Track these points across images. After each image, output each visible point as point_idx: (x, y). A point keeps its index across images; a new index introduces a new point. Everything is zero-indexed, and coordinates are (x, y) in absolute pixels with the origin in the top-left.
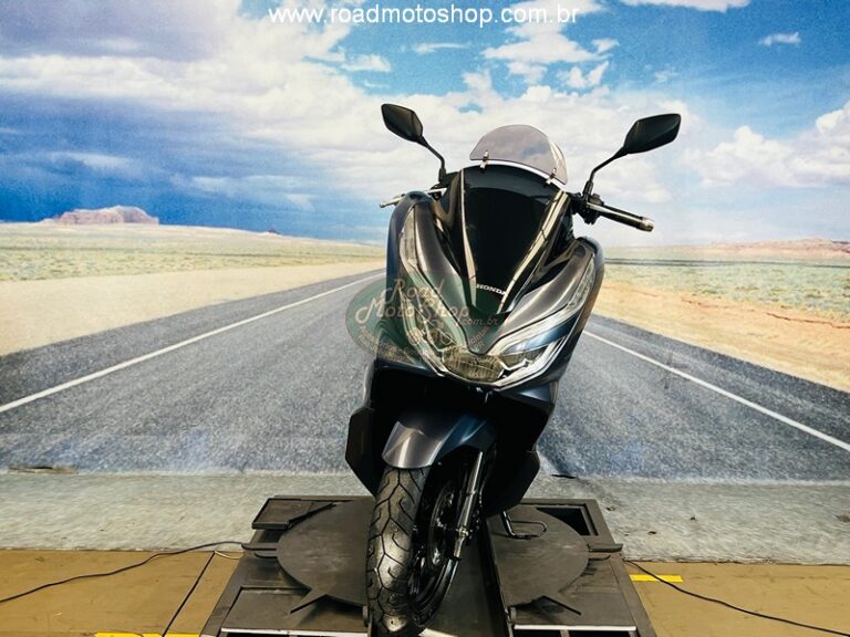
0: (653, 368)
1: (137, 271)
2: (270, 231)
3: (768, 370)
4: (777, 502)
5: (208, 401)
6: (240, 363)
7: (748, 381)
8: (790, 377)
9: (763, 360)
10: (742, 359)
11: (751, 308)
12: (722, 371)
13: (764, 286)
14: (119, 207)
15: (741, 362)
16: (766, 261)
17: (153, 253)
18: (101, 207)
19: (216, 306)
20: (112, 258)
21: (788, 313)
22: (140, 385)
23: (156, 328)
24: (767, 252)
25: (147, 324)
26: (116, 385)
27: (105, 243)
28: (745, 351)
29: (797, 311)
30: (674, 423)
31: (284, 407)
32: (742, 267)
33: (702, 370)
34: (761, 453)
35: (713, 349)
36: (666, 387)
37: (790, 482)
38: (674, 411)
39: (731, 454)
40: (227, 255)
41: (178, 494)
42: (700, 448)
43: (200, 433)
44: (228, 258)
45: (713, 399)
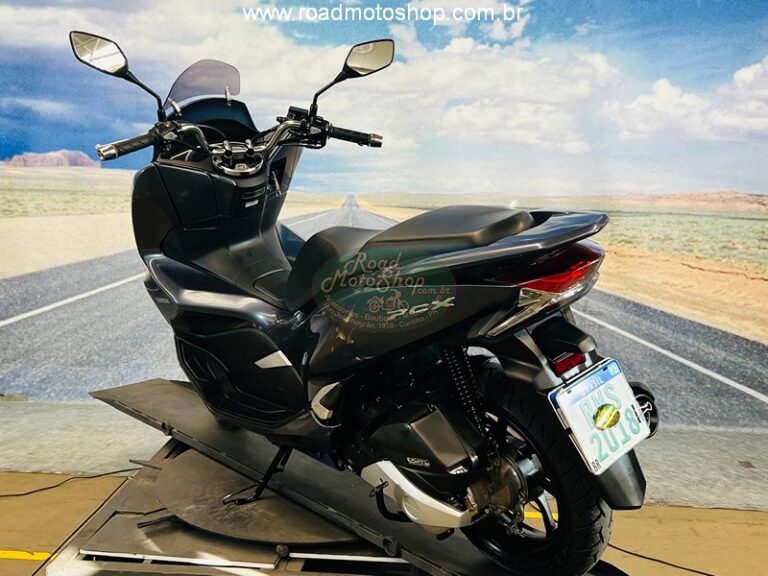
1: (80, 212)
3: (681, 319)
4: (684, 446)
5: (147, 337)
7: (661, 329)
8: (703, 326)
9: (677, 309)
10: (656, 307)
11: (666, 258)
12: (637, 319)
13: (679, 237)
14: (64, 151)
15: (656, 311)
16: (681, 212)
17: (95, 195)
18: (48, 151)
20: (58, 200)
21: (703, 264)
22: (84, 320)
23: (98, 267)
24: (684, 204)
25: (90, 262)
26: (62, 319)
27: (52, 185)
28: (660, 300)
29: (712, 262)
32: (658, 218)
33: (616, 317)
34: (673, 398)
35: (628, 297)
37: (700, 428)
41: (112, 422)
43: (139, 366)
45: (627, 345)
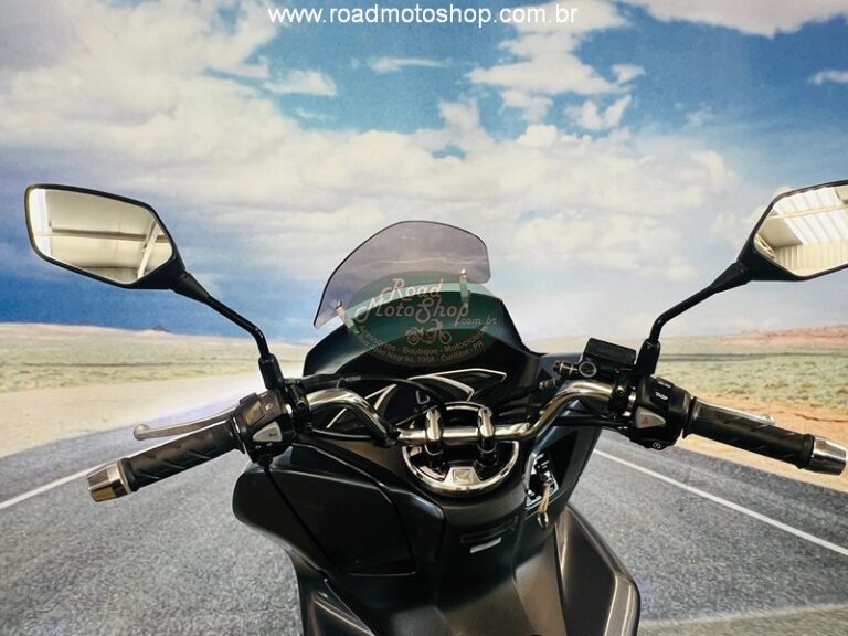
0: (666, 487)
2: (155, 329)
3: (793, 481)
5: (66, 575)
6: (113, 518)
7: (771, 496)
9: (784, 470)
11: (780, 409)
12: (744, 485)
13: (795, 382)
15: (766, 474)
16: (798, 351)
19: (74, 440)
21: (818, 412)
24: (802, 341)
29: (827, 410)
30: (688, 552)
31: (181, 575)
32: (773, 360)
33: (721, 485)
34: (779, 576)
36: (681, 510)
37: (810, 608)
38: (689, 537)
39: (749, 582)
40: (89, 365)
42: (715, 578)
44: (90, 370)
45: (732, 519)
